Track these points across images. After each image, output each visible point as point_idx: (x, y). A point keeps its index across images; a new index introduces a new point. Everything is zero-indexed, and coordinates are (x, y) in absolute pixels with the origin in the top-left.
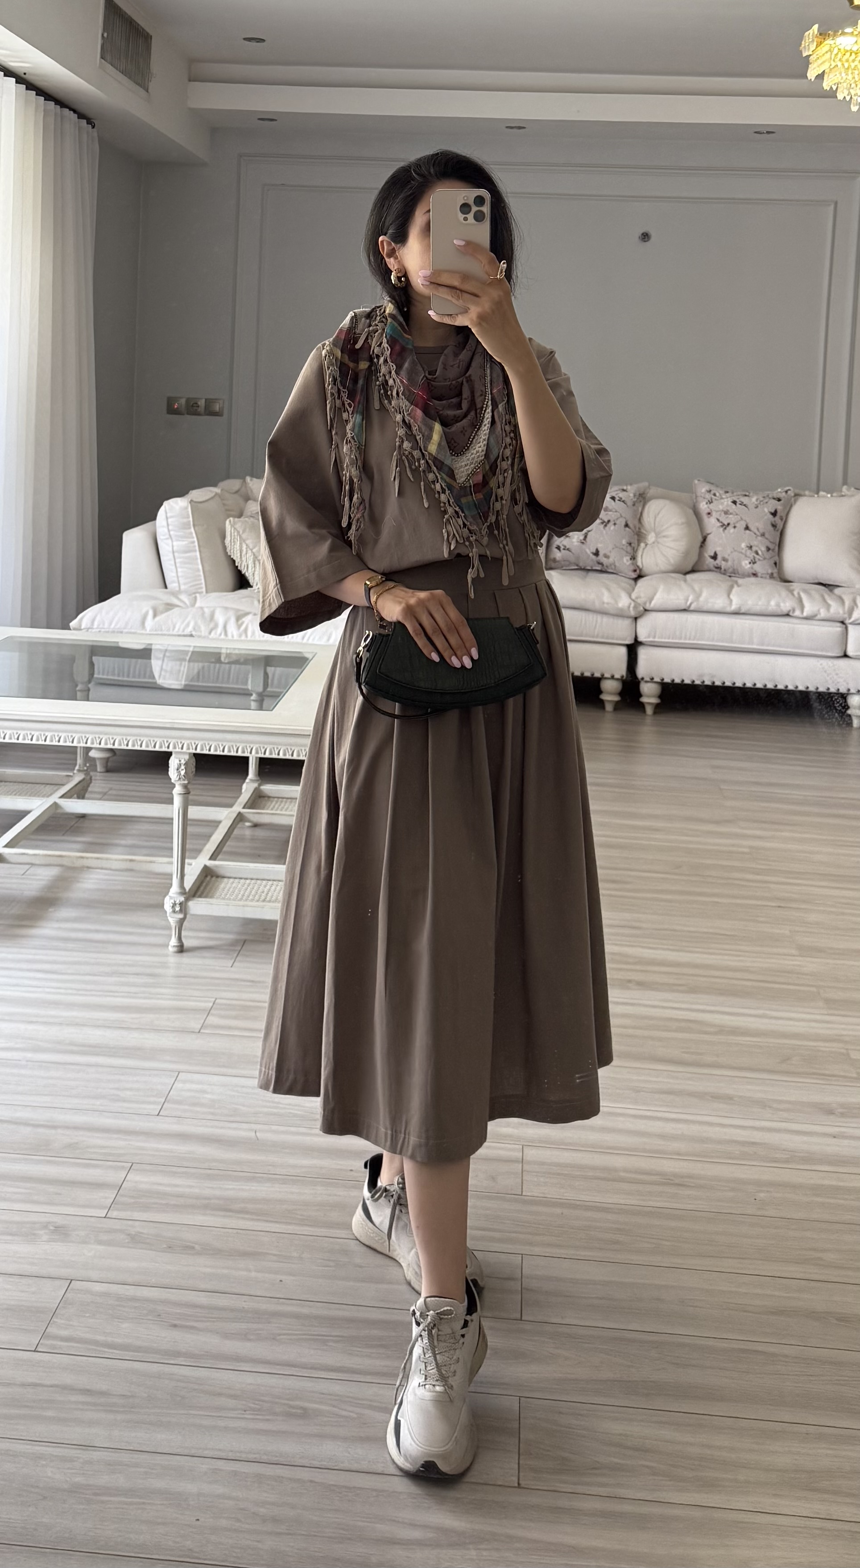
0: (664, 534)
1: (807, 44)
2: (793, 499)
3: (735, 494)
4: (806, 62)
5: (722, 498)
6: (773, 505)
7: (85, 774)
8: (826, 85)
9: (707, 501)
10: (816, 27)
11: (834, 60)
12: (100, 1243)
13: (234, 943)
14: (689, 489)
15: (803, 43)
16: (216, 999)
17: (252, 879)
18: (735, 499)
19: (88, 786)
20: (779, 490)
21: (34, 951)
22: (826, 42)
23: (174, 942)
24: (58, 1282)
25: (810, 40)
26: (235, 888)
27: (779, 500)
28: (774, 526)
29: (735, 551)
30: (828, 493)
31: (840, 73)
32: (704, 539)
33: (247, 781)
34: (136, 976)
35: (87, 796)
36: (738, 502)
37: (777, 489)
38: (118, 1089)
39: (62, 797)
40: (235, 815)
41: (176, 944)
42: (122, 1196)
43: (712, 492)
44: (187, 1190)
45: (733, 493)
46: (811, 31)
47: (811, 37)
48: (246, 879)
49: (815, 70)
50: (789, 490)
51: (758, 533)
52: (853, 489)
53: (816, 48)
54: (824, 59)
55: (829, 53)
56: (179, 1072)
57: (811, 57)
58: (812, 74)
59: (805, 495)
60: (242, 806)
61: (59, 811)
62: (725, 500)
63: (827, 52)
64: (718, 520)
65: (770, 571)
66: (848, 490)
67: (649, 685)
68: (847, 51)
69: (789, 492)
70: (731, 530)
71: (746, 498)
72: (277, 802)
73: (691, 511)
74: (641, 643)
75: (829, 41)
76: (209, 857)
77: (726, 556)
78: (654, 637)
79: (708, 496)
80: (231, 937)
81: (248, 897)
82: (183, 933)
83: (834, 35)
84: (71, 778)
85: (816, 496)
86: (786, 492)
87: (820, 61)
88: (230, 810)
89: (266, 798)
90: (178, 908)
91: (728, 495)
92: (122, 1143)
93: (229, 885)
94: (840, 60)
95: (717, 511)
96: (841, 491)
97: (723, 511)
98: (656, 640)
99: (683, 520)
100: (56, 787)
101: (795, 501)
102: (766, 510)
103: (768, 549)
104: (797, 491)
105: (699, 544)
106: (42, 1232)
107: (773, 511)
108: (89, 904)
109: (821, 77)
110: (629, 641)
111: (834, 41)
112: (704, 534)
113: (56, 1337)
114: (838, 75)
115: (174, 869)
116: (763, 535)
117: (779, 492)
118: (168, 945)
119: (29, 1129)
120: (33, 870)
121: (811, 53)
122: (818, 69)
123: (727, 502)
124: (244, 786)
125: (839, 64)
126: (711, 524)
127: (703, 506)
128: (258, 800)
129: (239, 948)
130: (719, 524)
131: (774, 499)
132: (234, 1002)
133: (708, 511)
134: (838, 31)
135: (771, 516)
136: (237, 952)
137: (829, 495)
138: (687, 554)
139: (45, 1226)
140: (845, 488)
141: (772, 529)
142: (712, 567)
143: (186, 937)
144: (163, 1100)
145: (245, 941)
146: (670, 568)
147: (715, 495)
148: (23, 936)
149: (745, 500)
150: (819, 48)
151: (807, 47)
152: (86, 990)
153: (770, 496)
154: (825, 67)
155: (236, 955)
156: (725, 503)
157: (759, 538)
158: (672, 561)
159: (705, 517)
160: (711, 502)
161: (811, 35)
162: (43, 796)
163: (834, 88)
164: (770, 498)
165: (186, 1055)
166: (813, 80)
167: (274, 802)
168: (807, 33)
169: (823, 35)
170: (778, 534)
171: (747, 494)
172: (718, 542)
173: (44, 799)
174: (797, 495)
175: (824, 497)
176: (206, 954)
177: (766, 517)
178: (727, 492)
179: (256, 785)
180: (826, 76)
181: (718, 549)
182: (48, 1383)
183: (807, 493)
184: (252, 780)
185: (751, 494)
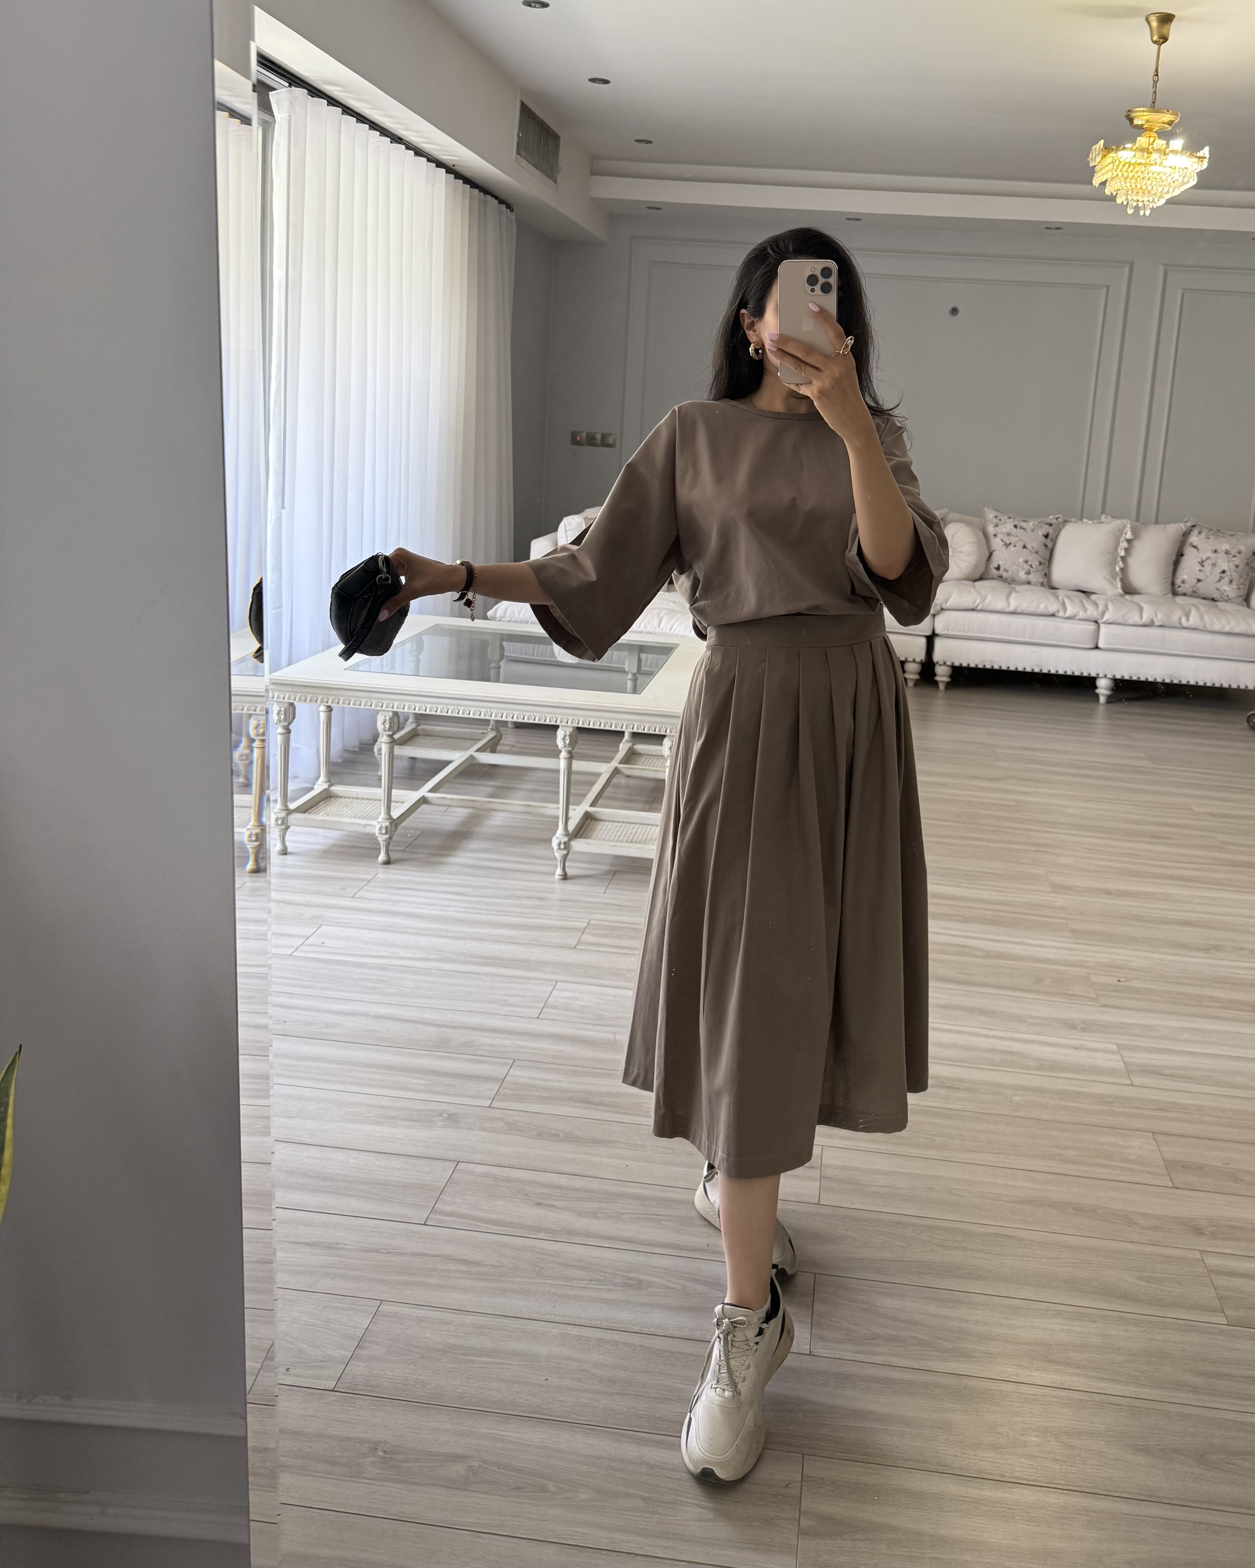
0: (959, 550)
1: (1094, 156)
2: (1061, 525)
3: (1016, 519)
4: (1092, 171)
5: (1005, 523)
6: (1046, 529)
7: (497, 732)
8: (1108, 191)
9: (993, 524)
10: (1102, 142)
11: (1116, 171)
12: (484, 1129)
13: (608, 873)
14: (981, 515)
15: (1091, 155)
16: (590, 920)
17: (623, 822)
18: (1016, 523)
19: (499, 740)
20: (1051, 517)
21: (449, 876)
22: (1109, 155)
23: (559, 871)
24: (447, 1164)
25: (1097, 153)
26: (609, 830)
27: (1051, 525)
28: (1046, 546)
29: (1014, 564)
30: (1090, 520)
31: (1120, 182)
32: (991, 555)
33: (624, 741)
34: (528, 899)
35: (499, 748)
36: (1019, 526)
37: (1049, 516)
38: (507, 995)
39: (477, 751)
40: (612, 770)
41: (561, 874)
42: (504, 1088)
43: (998, 518)
44: (557, 1084)
45: (1015, 519)
46: (1097, 146)
47: (1097, 150)
48: (618, 822)
49: (1100, 178)
50: (1059, 517)
51: (1033, 551)
52: (1109, 517)
53: (1102, 159)
54: (1108, 168)
55: (1112, 164)
56: (557, 982)
57: (1097, 167)
58: (1096, 182)
59: (1071, 522)
60: (618, 762)
61: (474, 762)
62: (1009, 524)
63: (1109, 164)
64: (1002, 540)
65: (1041, 580)
66: (1106, 518)
67: (943, 668)
68: (1127, 163)
69: (1059, 519)
70: (1011, 548)
71: (1025, 523)
72: (646, 758)
73: (981, 533)
74: (937, 635)
75: (1112, 155)
76: (589, 804)
77: (1007, 568)
78: (948, 630)
79: (995, 521)
80: (605, 868)
81: (619, 837)
82: (567, 864)
83: (1117, 150)
84: (485, 735)
85: (1080, 522)
86: (1057, 519)
87: (1104, 171)
88: (609, 765)
89: (638, 755)
90: (562, 846)
91: (1010, 520)
92: (507, 1042)
93: (604, 828)
94: (1121, 171)
95: (1001, 533)
96: (1100, 519)
97: (1005, 533)
98: (950, 633)
99: (975, 540)
100: (475, 741)
101: (1063, 526)
102: (1040, 533)
103: (1041, 563)
104: (1066, 518)
105: (986, 558)
106: (438, 1119)
107: (1045, 534)
108: (495, 838)
109: (1104, 184)
110: (929, 633)
111: (1114, 155)
112: (991, 551)
113: (442, 1213)
114: (1118, 183)
115: (561, 813)
116: (1037, 552)
117: (1051, 518)
118: (554, 874)
119: (433, 1029)
120: (451, 809)
121: (1096, 164)
122: (1102, 177)
123: (1008, 526)
124: (621, 745)
125: (1120, 174)
126: (996, 543)
127: (991, 529)
128: (631, 757)
129: (611, 877)
130: (1003, 543)
131: (1047, 524)
132: (605, 923)
133: (994, 533)
134: (1120, 147)
135: (1044, 538)
136: (609, 881)
137: (1090, 522)
138: (976, 566)
139: (441, 1114)
140: (1103, 516)
141: (1044, 548)
142: (995, 576)
143: (569, 867)
144: (543, 1005)
145: (615, 872)
146: (963, 576)
147: (1000, 520)
148: (441, 863)
149: (1024, 525)
150: (1103, 160)
151: (1094, 159)
152: (488, 910)
153: (1044, 522)
154: (1108, 176)
155: (607, 883)
156: (1008, 527)
157: (1034, 555)
158: (964, 571)
159: (992, 537)
160: (997, 526)
161: (1098, 148)
162: (462, 750)
163: (1114, 194)
164: (1044, 524)
165: (565, 967)
166: (1097, 186)
167: (644, 759)
168: (1094, 147)
169: (1107, 149)
170: (1049, 551)
171: (1026, 519)
172: (1001, 557)
173: (463, 753)
174: (1065, 522)
175: (1086, 523)
176: (585, 881)
177: (1040, 539)
178: (1010, 518)
179: (630, 745)
180: (1107, 184)
181: (1001, 563)
182: (434, 1253)
183: (1073, 520)
184: (627, 741)
185: (1029, 520)
